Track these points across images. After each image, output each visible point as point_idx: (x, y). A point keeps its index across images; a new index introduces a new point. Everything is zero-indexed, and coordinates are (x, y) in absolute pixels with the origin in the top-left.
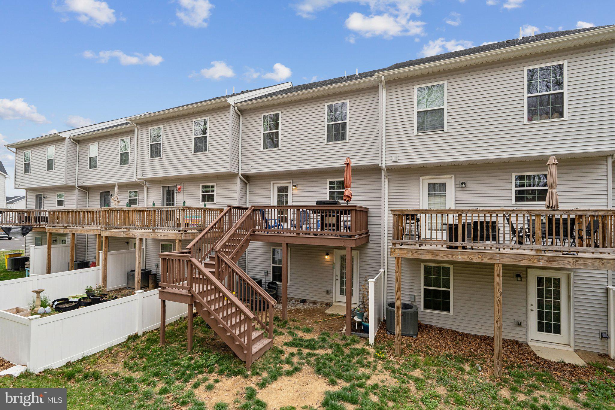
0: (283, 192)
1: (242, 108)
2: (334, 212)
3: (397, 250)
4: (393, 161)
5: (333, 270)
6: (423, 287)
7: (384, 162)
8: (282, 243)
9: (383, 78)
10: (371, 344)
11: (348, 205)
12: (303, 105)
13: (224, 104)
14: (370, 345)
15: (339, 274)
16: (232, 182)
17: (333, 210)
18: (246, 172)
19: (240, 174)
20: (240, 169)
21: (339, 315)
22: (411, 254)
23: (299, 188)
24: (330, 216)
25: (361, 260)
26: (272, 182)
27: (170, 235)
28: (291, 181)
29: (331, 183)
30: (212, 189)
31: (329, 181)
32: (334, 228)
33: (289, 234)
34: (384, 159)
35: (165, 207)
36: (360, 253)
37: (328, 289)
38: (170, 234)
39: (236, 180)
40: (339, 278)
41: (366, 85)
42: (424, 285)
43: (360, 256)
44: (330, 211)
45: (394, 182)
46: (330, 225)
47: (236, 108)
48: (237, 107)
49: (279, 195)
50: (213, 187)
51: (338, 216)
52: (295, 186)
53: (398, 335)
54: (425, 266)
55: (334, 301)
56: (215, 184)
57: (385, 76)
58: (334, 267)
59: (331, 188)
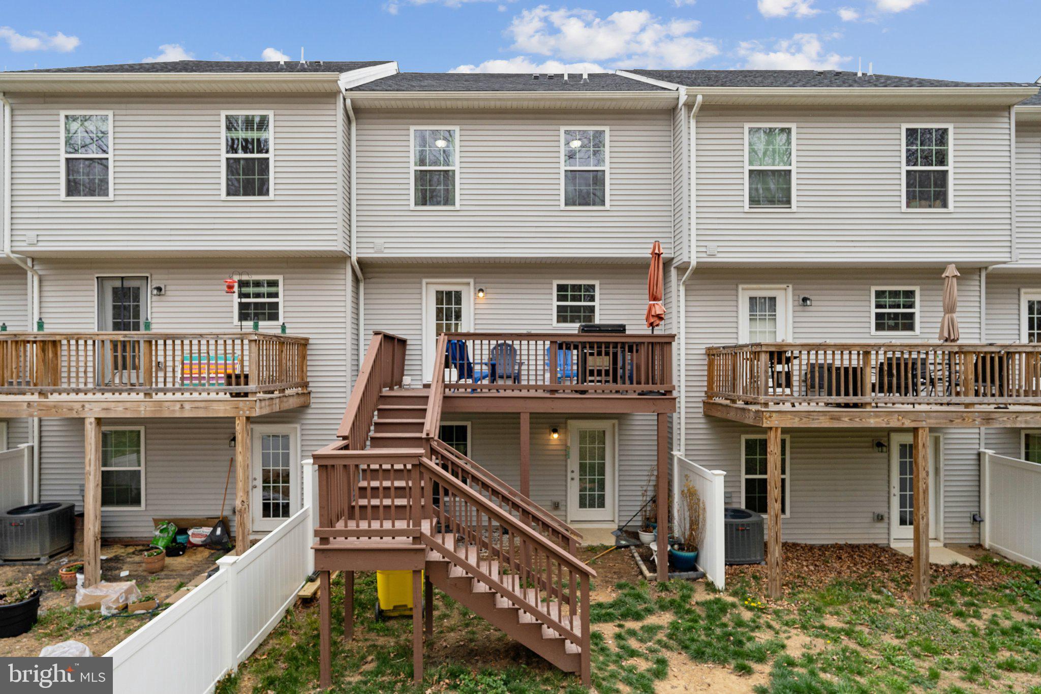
0: (449, 302)
1: (360, 104)
2: (607, 347)
3: (774, 415)
4: (708, 253)
5: (566, 461)
6: (744, 477)
7: (693, 255)
8: (519, 413)
10: (720, 589)
11: (656, 332)
13: (328, 87)
14: (720, 591)
15: (576, 468)
16: (331, 276)
17: (590, 343)
18: (369, 253)
19: (354, 259)
20: (354, 245)
21: (607, 548)
22: (797, 419)
23: (489, 296)
24: (599, 354)
25: (622, 437)
26: (424, 281)
27: (215, 406)
28: (472, 281)
29: (561, 288)
30: (272, 290)
31: (555, 283)
32: (608, 378)
33: (533, 393)
34: (694, 249)
35: (111, 334)
36: (620, 424)
37: (556, 499)
38: (215, 404)
39: (342, 271)
40: (577, 475)
42: (747, 473)
43: (620, 430)
44: (599, 344)
45: (694, 293)
46: (599, 373)
47: (348, 102)
48: (352, 101)
49: (439, 311)
50: (273, 283)
51: (615, 355)
52: (481, 290)
53: (777, 563)
54: (747, 441)
55: (569, 521)
56: (280, 278)
57: (703, 96)
58: (567, 455)
59: (561, 298)
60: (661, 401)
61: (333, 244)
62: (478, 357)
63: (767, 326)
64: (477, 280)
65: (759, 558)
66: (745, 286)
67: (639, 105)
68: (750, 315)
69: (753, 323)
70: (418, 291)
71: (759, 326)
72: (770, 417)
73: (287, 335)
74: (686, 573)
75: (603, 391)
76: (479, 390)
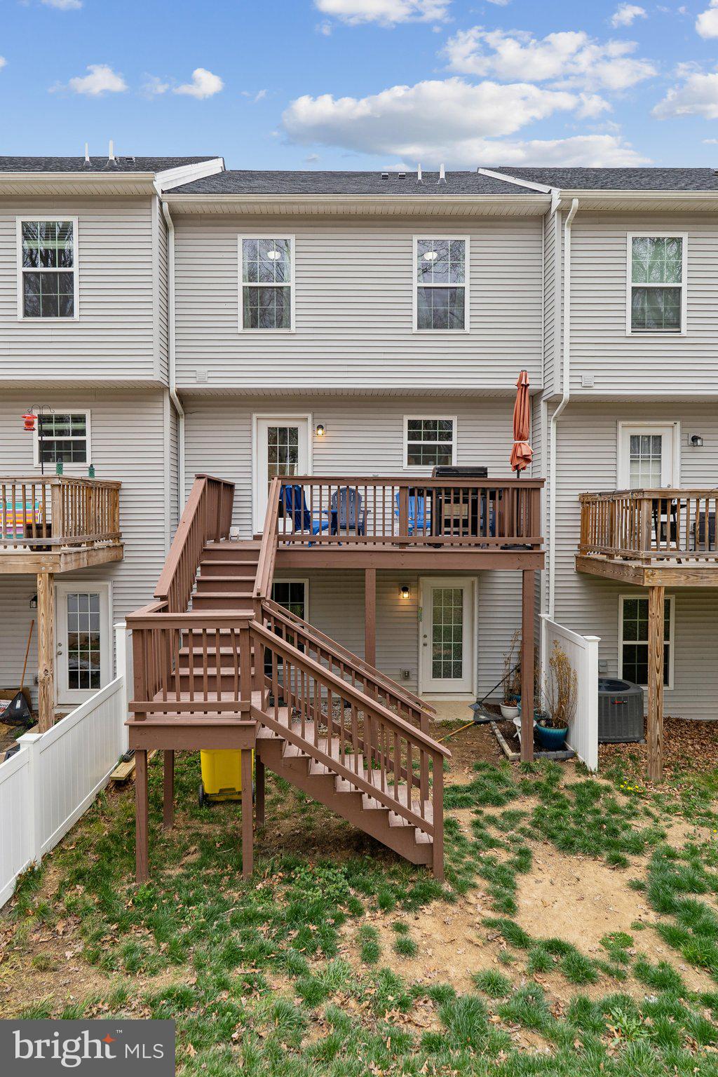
0: (283, 441)
1: (181, 209)
2: (466, 493)
3: (657, 573)
4: (583, 385)
5: (418, 624)
6: (621, 643)
7: (567, 387)
8: (365, 569)
9: (575, 203)
10: (593, 770)
11: (522, 476)
12: (328, 229)
13: (141, 189)
14: (592, 773)
15: (430, 633)
16: (145, 410)
17: (445, 488)
18: (189, 384)
19: (173, 391)
20: (173, 374)
21: (464, 723)
22: (683, 578)
23: (329, 434)
24: (457, 501)
25: (483, 597)
26: (255, 416)
28: (309, 416)
29: (413, 424)
30: (79, 426)
31: (406, 418)
32: (466, 530)
33: (379, 547)
34: (567, 380)
36: (479, 582)
37: (406, 668)
38: (12, 559)
39: (160, 405)
40: (430, 641)
41: (513, 210)
42: (625, 639)
43: (479, 588)
44: (457, 490)
46: (456, 523)
47: (165, 206)
48: (170, 205)
49: (272, 451)
50: (79, 419)
51: (475, 503)
52: (320, 427)
53: (659, 741)
54: (626, 602)
55: (420, 693)
56: (87, 413)
57: (580, 200)
58: (418, 618)
59: (412, 436)
60: (528, 556)
61: (150, 373)
62: (316, 504)
63: (651, 469)
64: (316, 415)
65: (637, 736)
66: (626, 423)
67: (505, 210)
68: (631, 457)
69: (635, 465)
70: (248, 428)
71: (641, 469)
72: (652, 575)
73: (96, 479)
74: (554, 752)
75: (461, 544)
76: (318, 543)
